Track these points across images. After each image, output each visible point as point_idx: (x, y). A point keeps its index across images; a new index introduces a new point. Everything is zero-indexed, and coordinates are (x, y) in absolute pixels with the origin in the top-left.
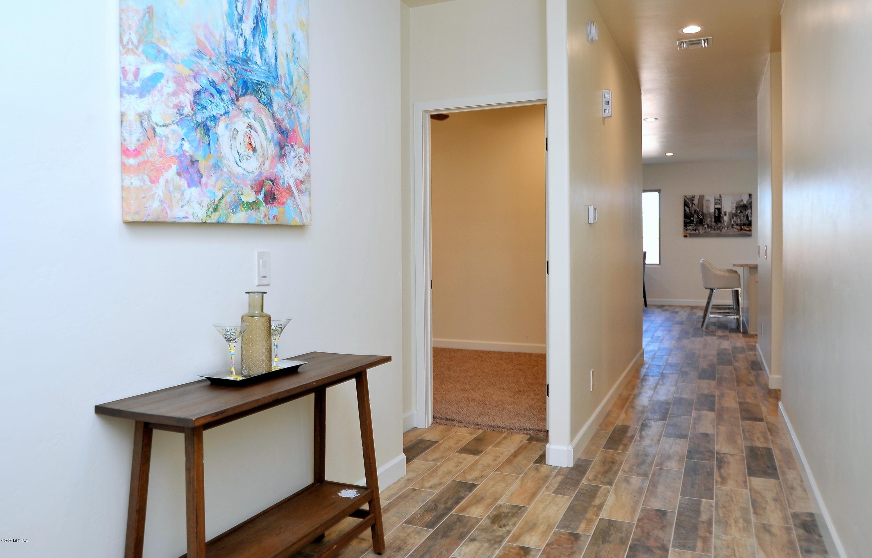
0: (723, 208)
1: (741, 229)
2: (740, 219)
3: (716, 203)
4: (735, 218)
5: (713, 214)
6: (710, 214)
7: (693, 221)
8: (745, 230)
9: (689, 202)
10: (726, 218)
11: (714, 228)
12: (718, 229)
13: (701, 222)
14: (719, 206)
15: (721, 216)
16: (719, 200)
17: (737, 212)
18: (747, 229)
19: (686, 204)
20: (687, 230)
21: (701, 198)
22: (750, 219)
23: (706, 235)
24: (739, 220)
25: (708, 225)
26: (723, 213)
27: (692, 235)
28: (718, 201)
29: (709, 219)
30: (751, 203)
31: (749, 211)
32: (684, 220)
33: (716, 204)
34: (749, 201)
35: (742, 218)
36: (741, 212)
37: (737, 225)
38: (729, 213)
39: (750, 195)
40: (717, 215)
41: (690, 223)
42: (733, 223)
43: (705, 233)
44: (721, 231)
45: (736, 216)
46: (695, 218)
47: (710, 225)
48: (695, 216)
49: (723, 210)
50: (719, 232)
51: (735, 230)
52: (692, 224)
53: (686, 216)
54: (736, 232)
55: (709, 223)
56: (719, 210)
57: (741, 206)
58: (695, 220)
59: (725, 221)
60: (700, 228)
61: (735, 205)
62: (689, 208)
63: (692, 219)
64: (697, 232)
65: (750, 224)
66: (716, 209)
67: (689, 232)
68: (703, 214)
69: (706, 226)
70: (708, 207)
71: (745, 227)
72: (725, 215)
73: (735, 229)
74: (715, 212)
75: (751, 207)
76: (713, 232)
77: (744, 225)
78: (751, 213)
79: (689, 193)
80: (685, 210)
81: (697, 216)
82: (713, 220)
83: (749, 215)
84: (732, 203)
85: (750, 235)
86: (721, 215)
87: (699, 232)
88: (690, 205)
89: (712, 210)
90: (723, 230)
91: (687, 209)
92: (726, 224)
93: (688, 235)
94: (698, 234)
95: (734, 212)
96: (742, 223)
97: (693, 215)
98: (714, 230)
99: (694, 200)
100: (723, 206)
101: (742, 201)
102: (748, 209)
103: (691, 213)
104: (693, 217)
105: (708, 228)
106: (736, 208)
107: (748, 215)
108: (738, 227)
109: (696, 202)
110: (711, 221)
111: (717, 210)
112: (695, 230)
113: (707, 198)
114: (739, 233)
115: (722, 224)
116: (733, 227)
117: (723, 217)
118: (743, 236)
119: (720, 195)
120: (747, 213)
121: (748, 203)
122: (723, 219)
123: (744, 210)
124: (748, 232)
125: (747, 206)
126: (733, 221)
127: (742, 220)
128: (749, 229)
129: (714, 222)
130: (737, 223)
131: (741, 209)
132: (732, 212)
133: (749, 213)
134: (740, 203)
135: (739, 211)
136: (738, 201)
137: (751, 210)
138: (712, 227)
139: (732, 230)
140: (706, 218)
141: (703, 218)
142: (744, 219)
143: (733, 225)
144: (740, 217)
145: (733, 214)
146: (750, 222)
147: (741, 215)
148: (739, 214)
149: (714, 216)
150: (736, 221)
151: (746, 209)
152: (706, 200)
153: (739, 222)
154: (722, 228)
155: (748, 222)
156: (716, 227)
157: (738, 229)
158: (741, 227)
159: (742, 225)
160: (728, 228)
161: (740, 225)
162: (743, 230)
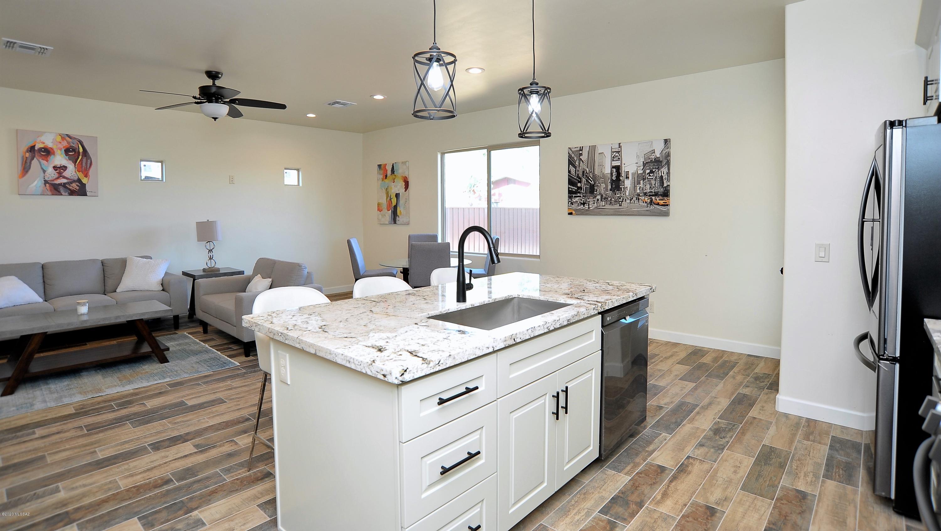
0: (623, 165)
1: (652, 203)
2: (651, 184)
3: (614, 157)
4: (642, 182)
5: (609, 176)
6: (604, 176)
7: (580, 188)
8: (658, 204)
9: (575, 158)
10: (628, 183)
11: (611, 200)
12: (616, 201)
13: (592, 190)
14: (618, 164)
15: (620, 180)
16: (618, 152)
17: (644, 172)
18: (661, 202)
19: (571, 162)
20: (572, 204)
21: (593, 149)
22: (665, 185)
23: (599, 212)
24: (648, 186)
25: (602, 196)
26: (623, 174)
27: (580, 213)
28: (617, 154)
29: (603, 185)
30: (668, 155)
31: (664, 170)
32: (569, 188)
33: (613, 159)
34: (664, 152)
35: (653, 182)
36: (652, 172)
37: (645, 194)
38: (633, 174)
39: (666, 141)
40: (614, 178)
41: (576, 193)
42: (638, 191)
43: (596, 208)
44: (620, 205)
45: (644, 179)
46: (583, 185)
47: (604, 196)
48: (584, 180)
49: (624, 169)
50: (617, 206)
51: (641, 205)
52: (579, 195)
53: (571, 182)
54: (644, 207)
55: (603, 192)
56: (618, 168)
57: (651, 162)
58: (584, 187)
59: (627, 187)
60: (591, 200)
61: (642, 160)
62: (575, 167)
63: (579, 185)
64: (586, 206)
65: (666, 194)
66: (613, 167)
67: (574, 206)
68: (595, 177)
69: (599, 197)
70: (602, 166)
71: (658, 199)
72: (627, 178)
74: (612, 174)
75: (668, 163)
76: (608, 206)
77: (656, 194)
78: (668, 173)
79: (575, 145)
80: (569, 172)
81: (587, 181)
82: (610, 187)
83: (665, 177)
84: (638, 156)
85: (667, 214)
86: (621, 178)
87: (589, 208)
88: (577, 163)
89: (607, 170)
90: (624, 205)
91: (572, 170)
92: (627, 194)
93: (574, 212)
94: (587, 210)
95: (640, 172)
96: (653, 191)
97: (580, 179)
98: (611, 204)
99: (581, 154)
100: (623, 163)
101: (654, 152)
102: (662, 167)
103: (578, 176)
104: (580, 182)
105: (601, 201)
106: (644, 165)
107: (662, 176)
108: (647, 199)
109: (584, 157)
110: (606, 189)
111: (614, 170)
112: (584, 204)
113: (599, 150)
115: (622, 194)
116: (639, 199)
117: (624, 182)
118: (654, 214)
119: (620, 144)
120: (661, 173)
121: (662, 155)
122: (623, 185)
123: (655, 168)
124: (663, 207)
125: (661, 162)
126: (638, 189)
127: (653, 185)
128: (663, 203)
129: (611, 190)
130: (646, 191)
131: (652, 167)
132: (636, 172)
133: (664, 174)
134: (650, 156)
135: (648, 171)
136: (647, 152)
137: (667, 168)
138: (608, 199)
139: (637, 204)
140: (599, 184)
141: (595, 184)
142: (656, 185)
143: (639, 195)
144: (649, 180)
145: (638, 175)
146: (666, 190)
147: (651, 177)
148: (648, 176)
149: (610, 181)
150: (643, 188)
151: (659, 167)
152: (599, 154)
153: (649, 191)
154: (621, 200)
155: (662, 190)
156: (613, 199)
157: (646, 203)
158: (651, 198)
159: (653, 195)
160: (631, 200)
161: (650, 195)
162: (654, 204)
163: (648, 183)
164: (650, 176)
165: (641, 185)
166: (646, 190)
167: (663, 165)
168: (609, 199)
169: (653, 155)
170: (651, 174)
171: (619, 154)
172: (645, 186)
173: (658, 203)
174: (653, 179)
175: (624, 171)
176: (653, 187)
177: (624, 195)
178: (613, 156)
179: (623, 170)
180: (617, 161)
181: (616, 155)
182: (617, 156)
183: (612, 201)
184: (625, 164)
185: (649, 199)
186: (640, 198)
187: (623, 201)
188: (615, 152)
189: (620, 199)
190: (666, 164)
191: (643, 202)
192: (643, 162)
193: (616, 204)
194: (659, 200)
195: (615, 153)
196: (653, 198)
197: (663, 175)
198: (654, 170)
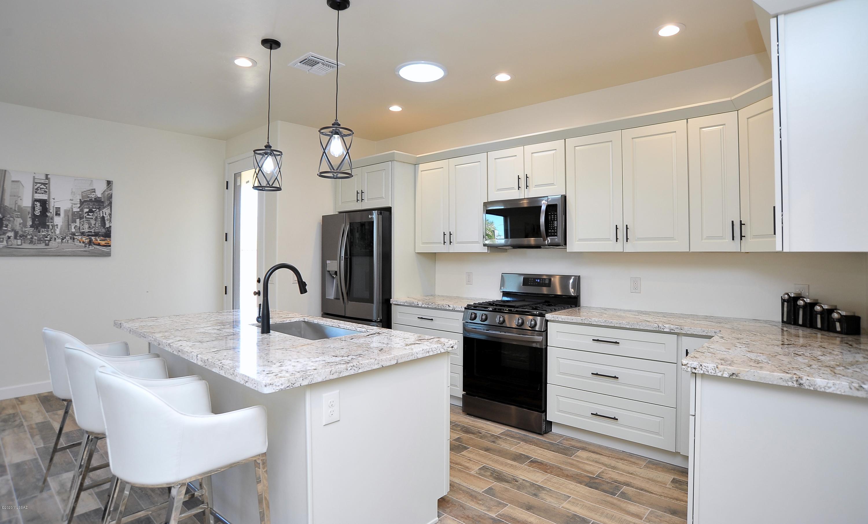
0: (52, 201)
1: (90, 243)
2: (90, 224)
3: (37, 189)
4: (78, 220)
5: (30, 210)
6: (20, 210)
8: (99, 245)
10: (59, 221)
11: (32, 238)
12: (39, 240)
14: (44, 197)
15: (47, 216)
16: (44, 184)
17: (82, 210)
18: (103, 243)
22: (107, 226)
23: (9, 252)
24: (86, 226)
25: (16, 233)
26: (52, 210)
28: (43, 186)
29: (19, 220)
30: (110, 197)
31: (106, 211)
33: (36, 191)
34: (107, 193)
35: (93, 222)
36: (91, 211)
37: (83, 234)
38: (66, 211)
39: (109, 183)
40: (37, 213)
42: (73, 230)
43: (6, 247)
44: (47, 245)
45: (81, 218)
47: (20, 233)
50: (42, 246)
51: (78, 245)
54: (81, 246)
55: (18, 228)
56: (44, 203)
57: (91, 200)
59: (57, 225)
61: (79, 197)
65: (108, 235)
66: (35, 200)
68: (2, 209)
69: (11, 234)
70: (16, 196)
71: (98, 239)
72: (58, 214)
73: (77, 243)
74: (33, 208)
75: (110, 204)
76: (26, 246)
77: (96, 235)
78: (110, 215)
82: (30, 223)
83: (107, 217)
84: (73, 193)
85: (108, 254)
86: (48, 214)
89: (27, 202)
90: (53, 244)
92: (58, 232)
95: (76, 209)
96: (92, 231)
98: (31, 242)
100: (52, 196)
101: (94, 191)
102: (104, 208)
105: (15, 238)
106: (82, 203)
107: (103, 217)
108: (85, 239)
110: (24, 225)
111: (38, 204)
113: (12, 176)
114: (86, 249)
115: (50, 232)
116: (74, 239)
117: (52, 219)
118: (94, 254)
119: (47, 175)
120: (103, 214)
121: (104, 196)
122: (51, 222)
123: (96, 208)
124: (104, 248)
125: (103, 202)
126: (73, 228)
127: (93, 225)
128: (105, 243)
129: (31, 226)
130: (83, 231)
131: (91, 207)
132: (71, 210)
133: (106, 214)
134: (89, 195)
135: (86, 210)
136: (85, 190)
137: (109, 210)
138: (26, 237)
139: (72, 244)
140: (11, 219)
141: (4, 217)
142: (97, 225)
143: (74, 235)
144: (88, 220)
145: (73, 213)
146: (108, 231)
147: (90, 217)
148: (86, 215)
149: (30, 216)
150: (80, 227)
151: (100, 207)
152: (13, 181)
153: (87, 230)
154: (48, 239)
155: (104, 230)
156: (35, 238)
157: (83, 243)
158: (90, 238)
159: (92, 236)
160: (63, 239)
161: (89, 235)
162: (95, 244)
163: (86, 223)
164: (88, 215)
165: (78, 224)
166: (83, 229)
167: (105, 205)
168: (29, 237)
169: (92, 194)
170: (89, 214)
171: (46, 187)
172: (83, 225)
173: (99, 243)
174: (92, 218)
175: (53, 207)
176: (93, 227)
177: (52, 233)
178: (36, 187)
179: (52, 205)
180: (43, 194)
181: (41, 187)
182: (43, 188)
183: (34, 240)
184: (54, 199)
185: (87, 239)
186: (75, 237)
187: (51, 241)
188: (40, 183)
189: (47, 237)
190: (108, 205)
191: (80, 242)
192: (80, 200)
193: (40, 243)
194: (100, 240)
195: (39, 185)
196: (93, 238)
197: (104, 215)
198: (94, 210)
